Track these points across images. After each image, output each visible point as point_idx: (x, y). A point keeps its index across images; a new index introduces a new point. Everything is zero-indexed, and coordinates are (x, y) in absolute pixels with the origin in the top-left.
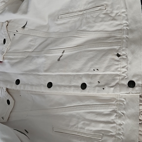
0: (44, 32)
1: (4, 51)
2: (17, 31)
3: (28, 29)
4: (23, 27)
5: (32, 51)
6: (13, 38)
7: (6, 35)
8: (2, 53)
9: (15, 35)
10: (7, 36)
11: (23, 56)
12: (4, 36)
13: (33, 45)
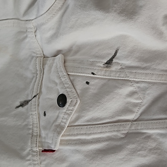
0: (163, 71)
1: (62, 124)
2: (93, 74)
3: (120, 67)
4: (106, 62)
5: (135, 118)
6: (84, 91)
7: (66, 86)
8: (58, 129)
9: (88, 83)
10: (68, 87)
11: (115, 133)
12: (59, 87)
13: (138, 103)
